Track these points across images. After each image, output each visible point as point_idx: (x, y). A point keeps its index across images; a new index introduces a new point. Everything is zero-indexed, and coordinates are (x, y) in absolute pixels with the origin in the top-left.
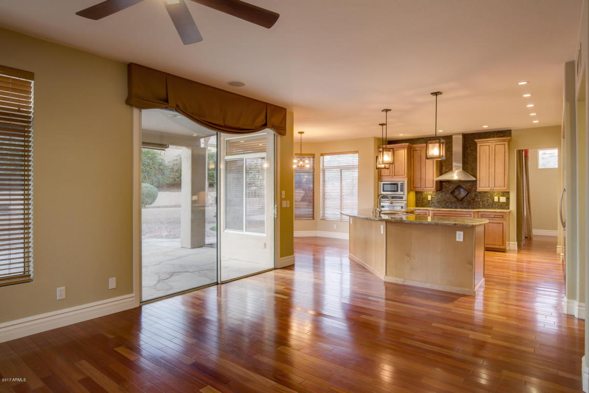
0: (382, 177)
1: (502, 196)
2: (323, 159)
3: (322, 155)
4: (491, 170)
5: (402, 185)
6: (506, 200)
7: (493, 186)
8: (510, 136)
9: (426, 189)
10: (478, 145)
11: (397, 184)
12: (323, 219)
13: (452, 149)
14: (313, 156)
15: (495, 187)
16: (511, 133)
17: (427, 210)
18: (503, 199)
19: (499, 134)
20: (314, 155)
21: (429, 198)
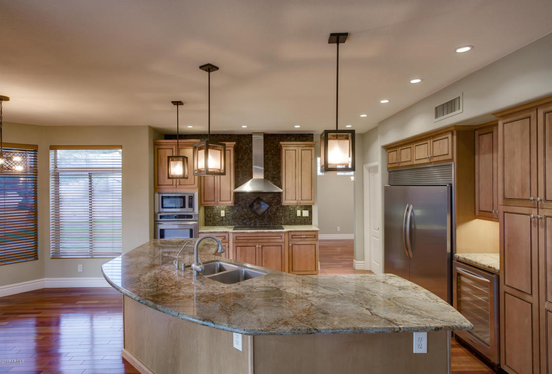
0: (161, 187)
1: (305, 210)
2: (56, 154)
3: (54, 148)
4: (297, 179)
5: (191, 198)
6: (309, 214)
7: (300, 199)
8: (312, 140)
9: (221, 203)
10: (284, 149)
11: (184, 198)
12: (56, 256)
13: (251, 151)
14: (35, 149)
15: (301, 200)
16: (313, 138)
17: (226, 232)
18: (306, 213)
19: (301, 138)
20: (37, 146)
21: (223, 213)
